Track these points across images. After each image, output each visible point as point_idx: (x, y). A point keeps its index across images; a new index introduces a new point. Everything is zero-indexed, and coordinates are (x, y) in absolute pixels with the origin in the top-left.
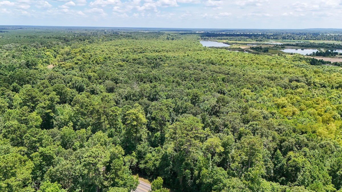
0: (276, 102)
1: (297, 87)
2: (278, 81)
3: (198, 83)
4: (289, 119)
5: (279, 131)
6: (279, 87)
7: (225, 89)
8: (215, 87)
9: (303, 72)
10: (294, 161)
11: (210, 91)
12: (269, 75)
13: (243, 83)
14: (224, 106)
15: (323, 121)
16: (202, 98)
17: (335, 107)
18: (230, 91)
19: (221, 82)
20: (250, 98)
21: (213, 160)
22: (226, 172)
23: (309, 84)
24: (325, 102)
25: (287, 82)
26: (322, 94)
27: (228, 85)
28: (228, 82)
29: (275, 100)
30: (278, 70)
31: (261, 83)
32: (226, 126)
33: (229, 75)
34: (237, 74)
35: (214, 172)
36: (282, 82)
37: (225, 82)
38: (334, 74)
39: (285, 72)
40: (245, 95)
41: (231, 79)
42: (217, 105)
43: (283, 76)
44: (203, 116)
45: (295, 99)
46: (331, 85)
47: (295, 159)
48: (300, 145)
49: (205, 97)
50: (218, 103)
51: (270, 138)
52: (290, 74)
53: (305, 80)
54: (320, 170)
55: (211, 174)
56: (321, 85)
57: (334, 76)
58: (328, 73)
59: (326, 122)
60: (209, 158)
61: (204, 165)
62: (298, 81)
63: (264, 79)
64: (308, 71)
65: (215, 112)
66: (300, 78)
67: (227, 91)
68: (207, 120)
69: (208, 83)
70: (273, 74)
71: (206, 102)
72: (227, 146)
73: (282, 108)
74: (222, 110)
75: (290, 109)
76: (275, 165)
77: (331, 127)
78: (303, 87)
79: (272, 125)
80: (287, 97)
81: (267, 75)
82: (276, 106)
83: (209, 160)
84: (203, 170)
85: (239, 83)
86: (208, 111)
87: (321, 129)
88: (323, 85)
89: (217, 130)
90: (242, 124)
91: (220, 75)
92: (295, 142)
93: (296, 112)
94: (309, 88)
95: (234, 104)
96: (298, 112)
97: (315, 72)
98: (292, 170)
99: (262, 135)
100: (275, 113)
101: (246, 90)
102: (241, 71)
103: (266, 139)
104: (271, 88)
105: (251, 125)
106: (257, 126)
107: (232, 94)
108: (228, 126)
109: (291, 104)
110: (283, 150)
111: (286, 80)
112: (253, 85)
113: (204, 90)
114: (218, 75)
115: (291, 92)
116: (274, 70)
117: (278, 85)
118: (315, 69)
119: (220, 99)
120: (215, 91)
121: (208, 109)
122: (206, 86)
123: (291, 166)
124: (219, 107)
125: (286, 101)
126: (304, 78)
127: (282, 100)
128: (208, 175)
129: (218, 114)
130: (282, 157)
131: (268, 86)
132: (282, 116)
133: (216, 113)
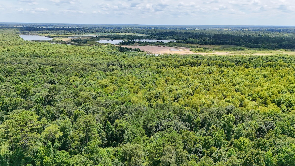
0: (100, 84)
1: (113, 69)
2: (99, 66)
3: (25, 77)
4: (112, 95)
5: (106, 106)
6: (101, 71)
7: (55, 78)
8: (45, 79)
9: (116, 57)
10: (120, 126)
11: (40, 83)
12: (91, 62)
13: (70, 72)
14: (57, 94)
15: (134, 91)
16: (32, 91)
17: (139, 80)
18: (60, 80)
19: (49, 73)
20: (79, 84)
21: (53, 146)
22: (68, 153)
23: (121, 66)
24: (133, 78)
25: (106, 66)
26: (130, 72)
27: (57, 74)
28: (56, 72)
29: (99, 82)
30: (97, 57)
31: (85, 69)
32: (61, 112)
33: (56, 66)
34: (63, 64)
35: (57, 157)
36: (102, 67)
37: (54, 72)
38: (136, 57)
39: (103, 59)
40: (74, 81)
41: (59, 69)
42: (49, 95)
43: (102, 62)
44: (37, 108)
45: (113, 79)
46: (135, 65)
47: (121, 124)
48: (122, 113)
49: (36, 89)
50: (51, 93)
51: (101, 113)
52: (107, 60)
53: (118, 63)
54: (137, 127)
55: (54, 159)
56: (129, 66)
57: (136, 58)
58: (132, 56)
59: (136, 92)
60: (50, 146)
61: (45, 154)
62: (113, 65)
63: (87, 66)
64: (119, 57)
65: (48, 102)
66: (114, 63)
67: (56, 80)
68: (41, 111)
69: (37, 76)
70: (94, 61)
71: (37, 94)
72: (65, 130)
73: (105, 87)
74: (55, 99)
75: (111, 87)
76: (107, 133)
77: (139, 95)
78: (117, 69)
79: (100, 102)
80: (108, 78)
81: (89, 62)
82: (101, 87)
83: (50, 147)
84: (45, 159)
85: (67, 72)
86: (41, 102)
87: (134, 98)
88: (130, 66)
89: (53, 118)
90: (76, 107)
91: (48, 66)
92: (118, 112)
93: (116, 89)
94: (122, 70)
95: (65, 91)
96: (117, 89)
97: (124, 57)
98: (120, 134)
99: (94, 113)
100: (101, 93)
101: (74, 78)
102: (67, 61)
103: (97, 115)
104: (95, 73)
105: (83, 106)
106: (89, 106)
107: (62, 83)
108: (63, 111)
109: (111, 83)
110: (111, 120)
111: (105, 65)
112: (79, 72)
113: (34, 82)
114: (45, 66)
115: (110, 74)
116: (95, 58)
118: (123, 55)
119: (52, 89)
120: (45, 82)
121: (41, 100)
122: (35, 79)
123: (119, 131)
124: (52, 96)
125: (108, 82)
126: (117, 62)
127: (104, 81)
128: (51, 161)
129: (52, 103)
130: (112, 126)
131: (92, 71)
132: (106, 94)
133: (50, 102)
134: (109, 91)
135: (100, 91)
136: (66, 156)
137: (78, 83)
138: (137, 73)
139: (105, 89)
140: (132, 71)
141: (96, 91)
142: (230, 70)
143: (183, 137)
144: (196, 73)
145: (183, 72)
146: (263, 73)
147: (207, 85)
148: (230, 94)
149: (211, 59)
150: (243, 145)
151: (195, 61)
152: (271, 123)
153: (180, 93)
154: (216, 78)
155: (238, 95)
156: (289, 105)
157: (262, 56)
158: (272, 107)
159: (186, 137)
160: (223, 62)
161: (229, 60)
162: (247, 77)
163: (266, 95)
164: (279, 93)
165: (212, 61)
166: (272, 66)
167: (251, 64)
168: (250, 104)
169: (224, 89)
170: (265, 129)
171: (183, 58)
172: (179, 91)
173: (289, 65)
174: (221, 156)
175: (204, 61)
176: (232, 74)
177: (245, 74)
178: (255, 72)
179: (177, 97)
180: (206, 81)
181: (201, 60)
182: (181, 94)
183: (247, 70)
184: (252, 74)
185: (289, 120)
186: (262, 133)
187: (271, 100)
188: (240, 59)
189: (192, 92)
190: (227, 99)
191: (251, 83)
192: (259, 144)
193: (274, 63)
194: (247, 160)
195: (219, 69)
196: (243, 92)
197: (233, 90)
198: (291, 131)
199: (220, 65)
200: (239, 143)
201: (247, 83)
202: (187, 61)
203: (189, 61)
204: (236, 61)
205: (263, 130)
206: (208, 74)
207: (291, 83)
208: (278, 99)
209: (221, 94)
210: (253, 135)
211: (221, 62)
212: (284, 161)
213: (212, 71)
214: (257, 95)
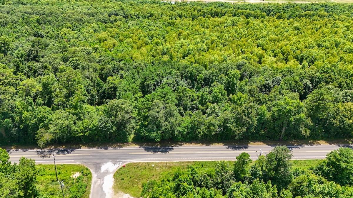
0: (97, 38)
1: (116, 20)
2: (98, 16)
5: (99, 62)
6: (100, 23)
7: (41, 31)
8: (30, 30)
9: (121, 5)
11: (24, 36)
12: (89, 11)
13: (62, 23)
14: (42, 49)
15: (137, 47)
16: (12, 45)
17: (145, 34)
18: (47, 33)
19: (35, 24)
20: (71, 38)
22: (50, 109)
23: (126, 17)
25: (107, 16)
27: (45, 26)
28: (45, 24)
29: (96, 35)
30: (97, 5)
31: (81, 20)
32: (45, 68)
33: (44, 16)
34: (54, 13)
36: (101, 17)
37: (42, 24)
38: (146, 5)
39: (105, 7)
40: (65, 34)
41: (48, 19)
42: (33, 49)
43: (102, 11)
44: (15, 63)
45: (114, 32)
46: (144, 16)
48: (116, 70)
50: (34, 47)
51: (91, 70)
52: (110, 8)
53: (123, 13)
56: (136, 16)
57: (146, 7)
58: (141, 4)
59: (139, 48)
62: (116, 15)
63: (84, 16)
64: (125, 5)
65: (32, 57)
66: (118, 12)
67: (44, 33)
69: (20, 27)
70: (93, 10)
71: (20, 48)
73: (103, 42)
74: (40, 54)
75: (111, 41)
76: (98, 91)
77: (142, 51)
78: (120, 20)
79: (94, 58)
80: (107, 31)
81: (86, 11)
84: (24, 114)
85: (57, 23)
86: (23, 57)
89: (36, 73)
90: (62, 63)
91: (34, 16)
92: (112, 68)
93: (116, 44)
94: (126, 21)
95: (54, 46)
97: (131, 5)
98: (112, 91)
99: (84, 68)
101: (66, 30)
102: (58, 10)
103: (87, 71)
104: (91, 24)
107: (50, 36)
108: (47, 67)
109: (112, 37)
112: (73, 23)
113: (16, 35)
114: (30, 16)
115: (111, 26)
116: (94, 6)
117: (99, 20)
118: (130, 2)
119: (35, 42)
120: (30, 35)
124: (37, 51)
125: (107, 35)
126: (121, 11)
127: (103, 35)
129: (38, 59)
131: (89, 23)
133: (35, 58)
134: (107, 47)
135: (96, 46)
136: (48, 112)
137: (70, 36)
138: (145, 25)
139: (102, 44)
140: (139, 22)
141: (92, 46)
142: (257, 23)
144: (217, 25)
145: (201, 23)
146: (294, 25)
147: (226, 40)
148: (249, 49)
149: (238, 8)
151: (219, 10)
153: (191, 48)
154: (239, 32)
155: (259, 51)
156: (312, 61)
157: (301, 4)
158: (292, 63)
160: (252, 12)
161: (260, 9)
162: (276, 30)
163: (290, 50)
164: (306, 47)
165: (239, 11)
166: (310, 16)
167: (285, 14)
168: (269, 59)
169: (244, 44)
170: (272, 85)
171: (205, 6)
173: (330, 15)
174: (214, 111)
175: (230, 11)
176: (258, 27)
177: (274, 27)
178: (286, 24)
179: (188, 54)
180: (226, 34)
181: (226, 10)
182: (192, 50)
183: (277, 22)
184: (282, 26)
186: (267, 90)
187: (294, 56)
188: (274, 8)
189: (206, 48)
190: (245, 55)
191: (277, 37)
192: (258, 99)
193: (312, 12)
194: (238, 113)
195: (245, 21)
196: (265, 47)
197: (254, 45)
198: (299, 87)
199: (248, 16)
200: (236, 98)
201: (273, 36)
202: (209, 10)
203: (212, 10)
204: (269, 10)
205: (269, 87)
206: (230, 27)
207: (324, 36)
208: (302, 54)
209: (240, 50)
210: (255, 91)
211: (249, 11)
213: (236, 23)
214: (280, 51)
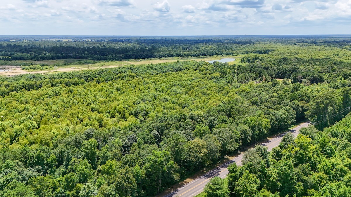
142: (80, 88)
143: (35, 187)
144: (38, 98)
145: (17, 99)
146: (115, 87)
147: (56, 111)
148: (86, 116)
149: (54, 78)
150: (111, 168)
151: (32, 82)
152: (133, 136)
153: (19, 129)
154: (66, 100)
155: (95, 115)
156: (145, 114)
157: (111, 68)
158: (131, 119)
159: (39, 186)
160: (70, 80)
161: (76, 76)
162: (101, 93)
163: (123, 109)
164: (134, 104)
165: (56, 80)
166: (123, 77)
167: (102, 78)
168: (110, 122)
169: (78, 111)
170: (129, 144)
171: (13, 81)
172: (17, 127)
173: (137, 75)
174: (89, 190)
175: (46, 81)
176: (83, 93)
177: (98, 90)
178: (108, 87)
179: (16, 136)
180: (53, 106)
181: (41, 81)
182: (21, 131)
183: (99, 86)
184: (105, 89)
185: (147, 128)
186: (127, 149)
187: (129, 113)
188: (89, 74)
189: (36, 125)
190: (84, 123)
191: (106, 99)
192: (126, 161)
193: (124, 74)
194: (118, 183)
195: (67, 89)
196: (100, 111)
197: (88, 110)
198: (151, 138)
199: (67, 84)
200: (106, 168)
201: (102, 99)
202: (20, 84)
203: (23, 83)
204: (86, 77)
205: (127, 146)
206: (54, 97)
207: (142, 92)
208: (134, 110)
209: (76, 119)
210: (119, 154)
211: (68, 80)
212: (150, 170)
213: (59, 92)
214: (115, 111)
